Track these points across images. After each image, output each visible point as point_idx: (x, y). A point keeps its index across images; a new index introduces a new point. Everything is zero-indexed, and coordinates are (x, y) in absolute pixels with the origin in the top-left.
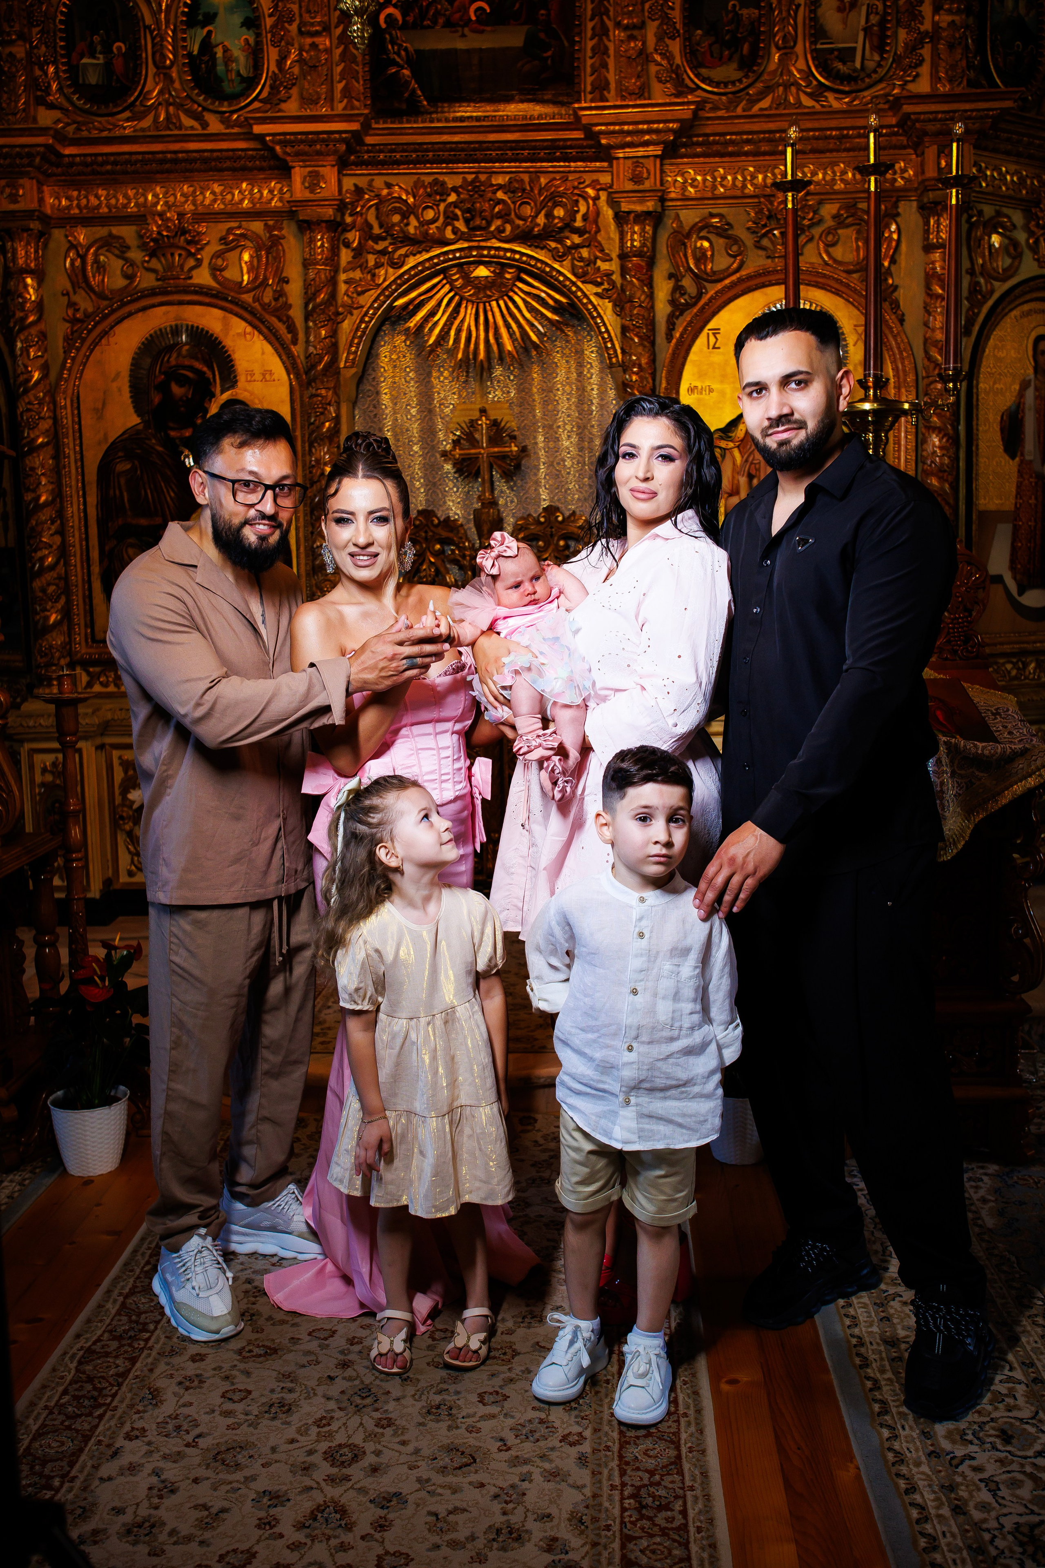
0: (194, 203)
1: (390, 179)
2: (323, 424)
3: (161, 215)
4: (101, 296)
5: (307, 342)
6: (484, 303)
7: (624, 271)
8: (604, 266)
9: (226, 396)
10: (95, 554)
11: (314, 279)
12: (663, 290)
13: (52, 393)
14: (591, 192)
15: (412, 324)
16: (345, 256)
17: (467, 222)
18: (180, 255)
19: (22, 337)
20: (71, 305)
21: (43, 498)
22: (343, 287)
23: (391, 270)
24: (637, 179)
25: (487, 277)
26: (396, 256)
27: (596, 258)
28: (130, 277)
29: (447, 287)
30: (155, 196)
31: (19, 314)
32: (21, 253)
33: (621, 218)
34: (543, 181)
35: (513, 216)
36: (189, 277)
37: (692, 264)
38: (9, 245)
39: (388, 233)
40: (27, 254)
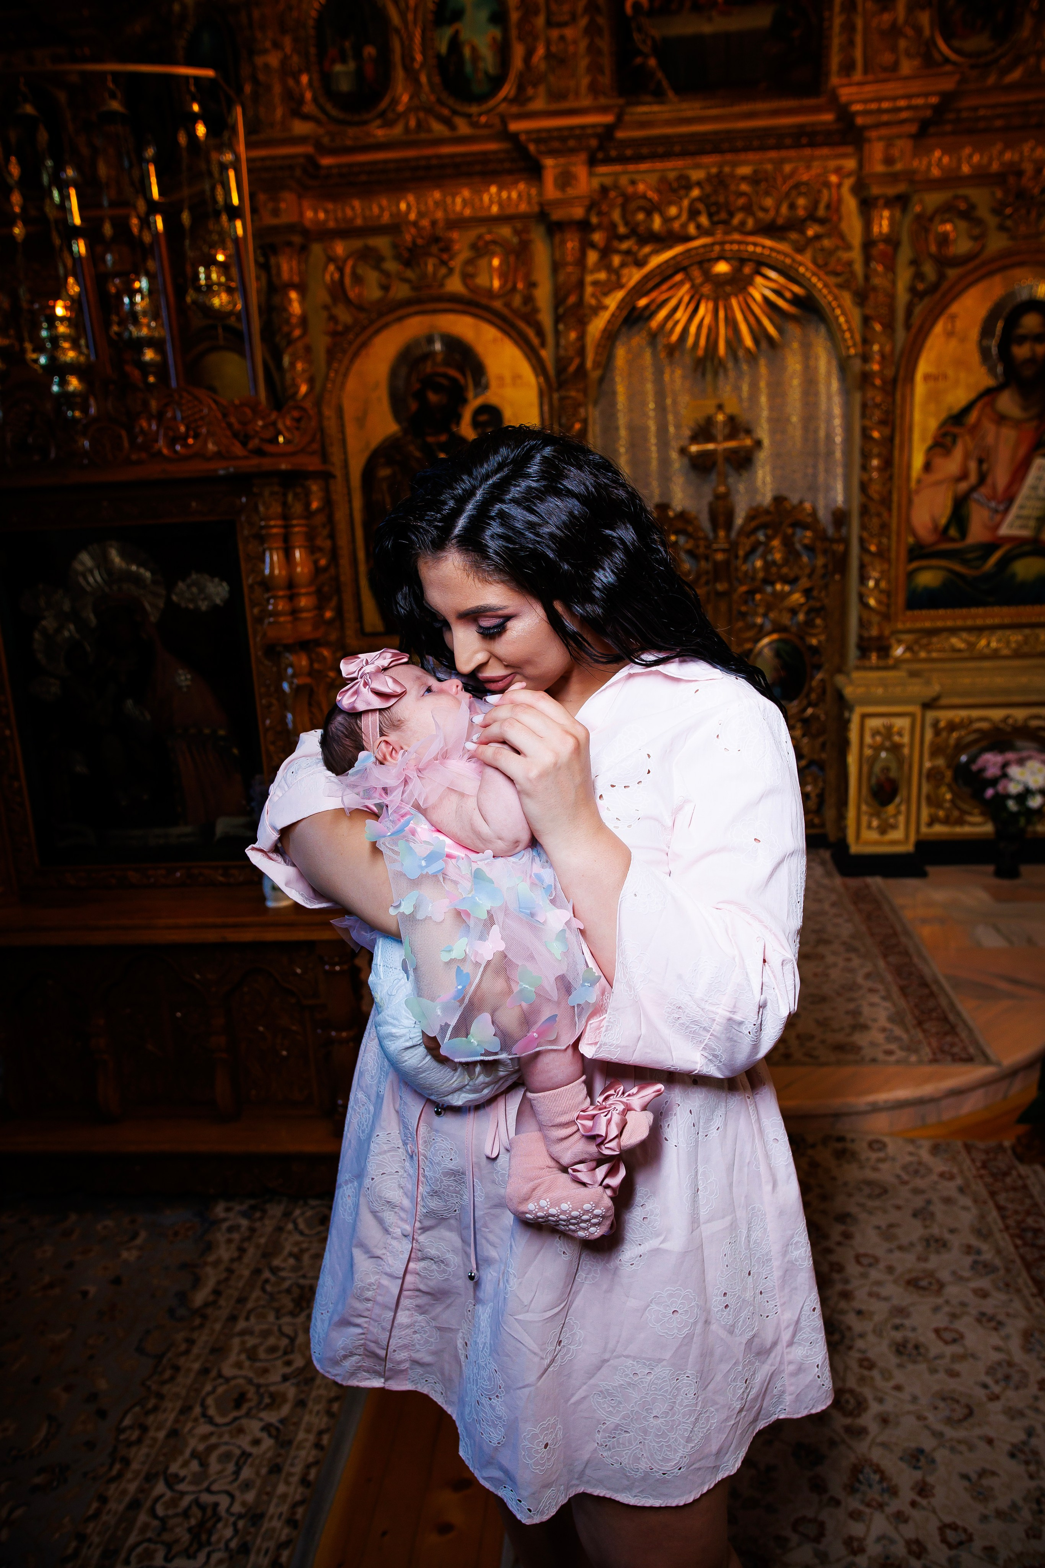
0: (445, 210)
1: (636, 177)
2: (574, 425)
3: (415, 224)
4: (360, 308)
5: (557, 345)
6: (724, 300)
7: (867, 259)
8: (845, 256)
9: (479, 401)
11: (565, 282)
12: (904, 277)
13: (318, 404)
14: (834, 179)
15: (654, 324)
16: (592, 257)
17: (710, 216)
18: (434, 264)
19: (290, 351)
20: (333, 318)
21: (315, 506)
22: (589, 290)
23: (635, 270)
24: (889, 161)
25: (725, 274)
26: (641, 254)
27: (837, 248)
28: (386, 288)
29: (687, 286)
30: (409, 206)
31: (286, 329)
32: (285, 267)
33: (867, 205)
34: (788, 168)
35: (755, 208)
36: (442, 285)
37: (933, 249)
38: (273, 261)
39: (634, 232)
40: (291, 269)
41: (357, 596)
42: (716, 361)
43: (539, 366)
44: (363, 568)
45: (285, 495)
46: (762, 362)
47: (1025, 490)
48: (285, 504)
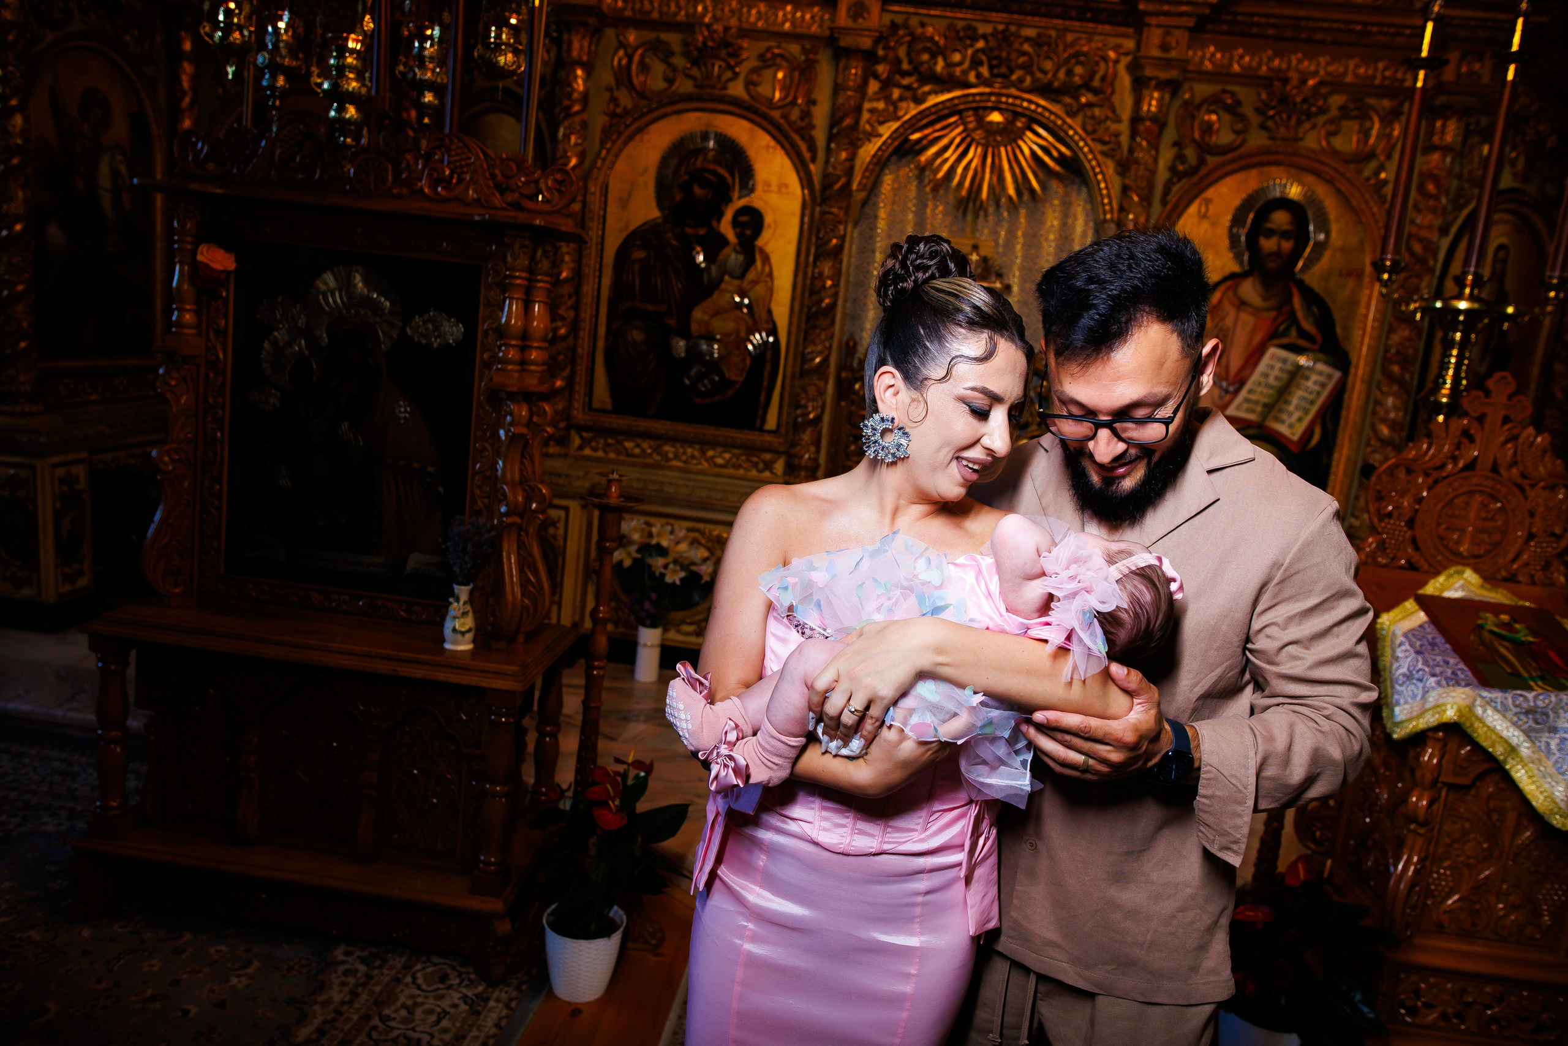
0: (739, 19)
1: (926, 20)
2: (830, 240)
3: (708, 26)
4: (642, 95)
5: (827, 162)
6: (993, 148)
7: (1134, 134)
8: (1113, 127)
9: (742, 202)
10: (602, 331)
11: (843, 105)
12: (1166, 156)
13: (586, 178)
14: (1112, 54)
15: (923, 158)
16: (873, 86)
17: (991, 68)
18: (720, 67)
19: (566, 123)
20: (614, 100)
21: (564, 275)
22: (866, 116)
23: (912, 105)
24: (1165, 47)
25: (998, 123)
26: (920, 92)
27: (1107, 118)
28: (670, 81)
29: (960, 128)
30: (705, 8)
31: (566, 102)
32: (576, 45)
33: (1140, 84)
34: (1070, 38)
35: (1035, 68)
36: (725, 88)
37: (1197, 135)
38: (565, 37)
39: (916, 70)
40: (581, 47)
41: (591, 369)
42: (978, 204)
43: (806, 180)
44: (601, 344)
45: (535, 251)
46: (1023, 212)
47: (1256, 376)
48: (532, 259)
